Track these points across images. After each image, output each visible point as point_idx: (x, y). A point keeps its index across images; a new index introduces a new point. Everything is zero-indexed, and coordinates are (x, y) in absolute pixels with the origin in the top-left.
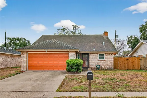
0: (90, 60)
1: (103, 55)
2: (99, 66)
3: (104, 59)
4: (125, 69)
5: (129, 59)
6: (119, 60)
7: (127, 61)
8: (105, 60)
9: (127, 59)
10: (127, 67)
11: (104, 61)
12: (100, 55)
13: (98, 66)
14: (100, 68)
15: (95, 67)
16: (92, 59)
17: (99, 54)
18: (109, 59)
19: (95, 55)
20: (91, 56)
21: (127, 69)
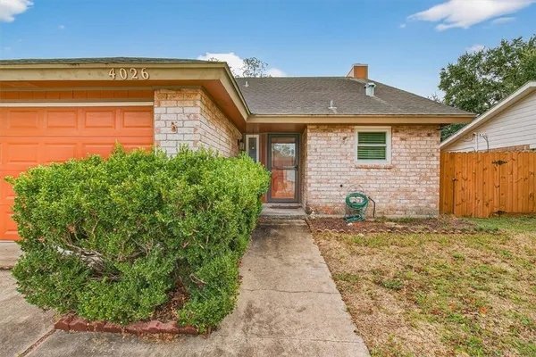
0: (309, 165)
1: (381, 136)
2: (360, 200)
3: (388, 162)
4: (488, 211)
5: (509, 164)
6: (458, 169)
7: (496, 174)
8: (394, 166)
9: (500, 163)
10: (496, 202)
11: (389, 173)
12: (363, 137)
13: (352, 200)
14: (367, 211)
15: (336, 205)
16: (321, 157)
17: (359, 133)
18: (414, 159)
19: (335, 137)
20: (314, 141)
21: (496, 210)
